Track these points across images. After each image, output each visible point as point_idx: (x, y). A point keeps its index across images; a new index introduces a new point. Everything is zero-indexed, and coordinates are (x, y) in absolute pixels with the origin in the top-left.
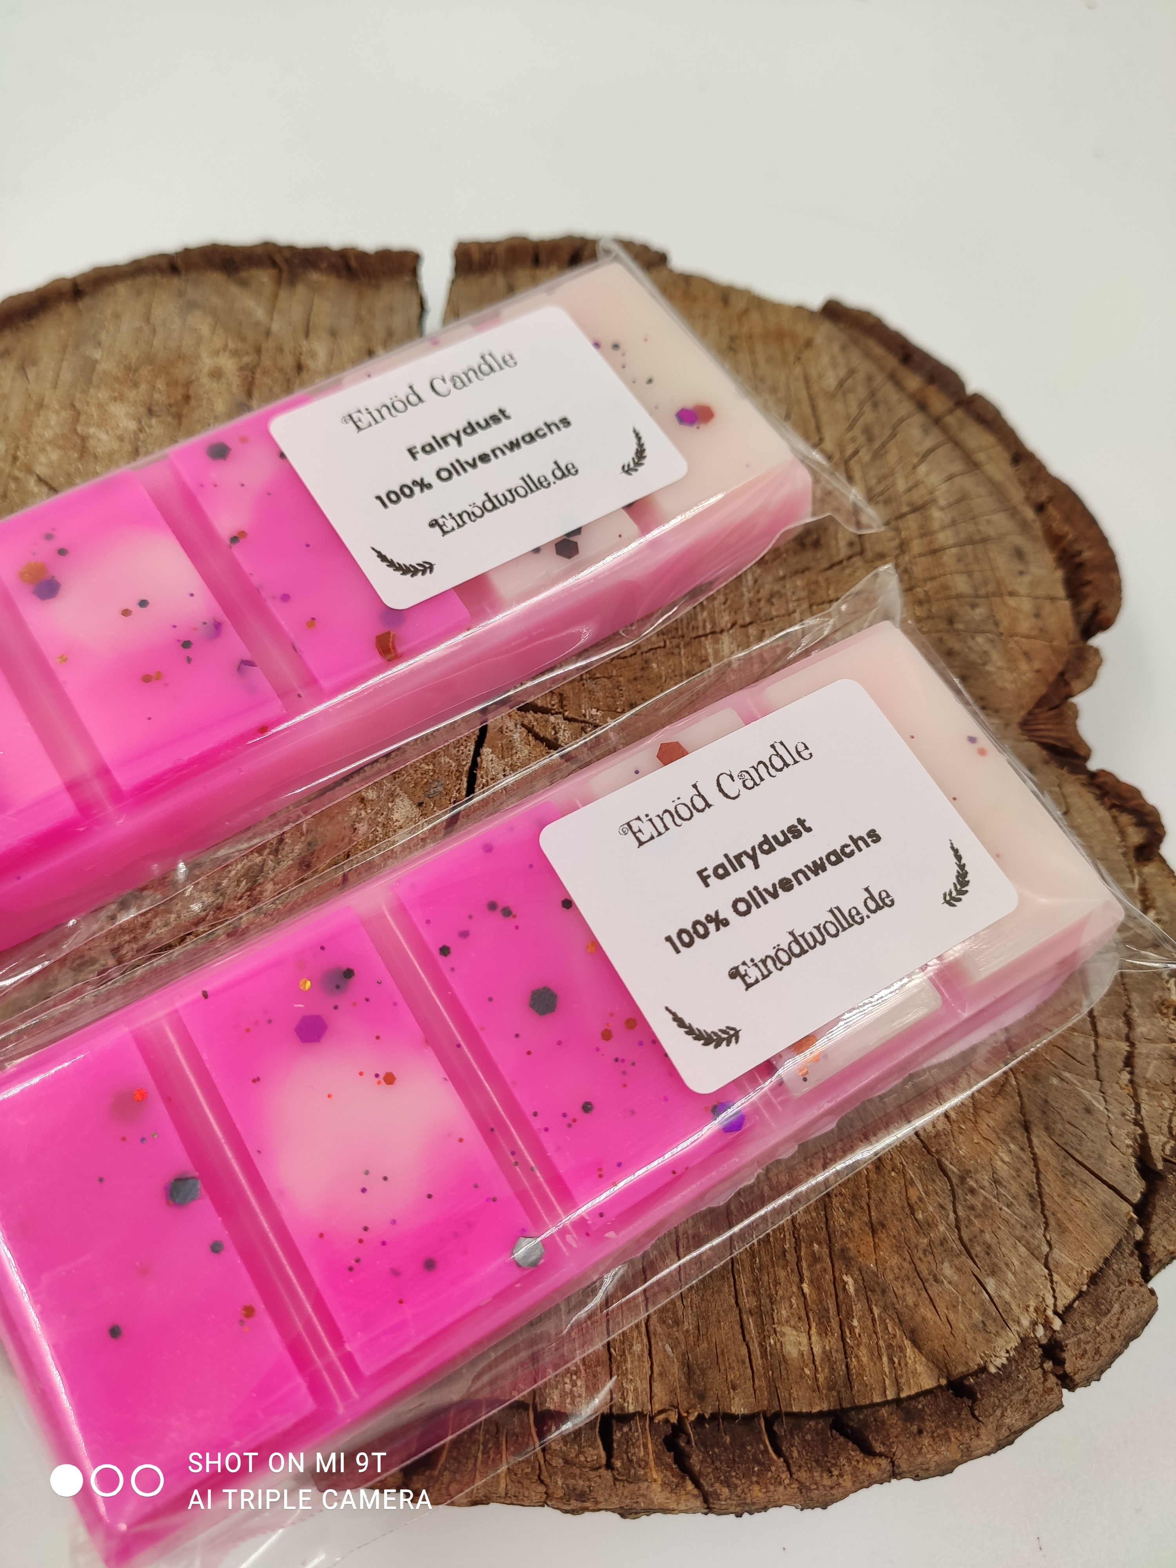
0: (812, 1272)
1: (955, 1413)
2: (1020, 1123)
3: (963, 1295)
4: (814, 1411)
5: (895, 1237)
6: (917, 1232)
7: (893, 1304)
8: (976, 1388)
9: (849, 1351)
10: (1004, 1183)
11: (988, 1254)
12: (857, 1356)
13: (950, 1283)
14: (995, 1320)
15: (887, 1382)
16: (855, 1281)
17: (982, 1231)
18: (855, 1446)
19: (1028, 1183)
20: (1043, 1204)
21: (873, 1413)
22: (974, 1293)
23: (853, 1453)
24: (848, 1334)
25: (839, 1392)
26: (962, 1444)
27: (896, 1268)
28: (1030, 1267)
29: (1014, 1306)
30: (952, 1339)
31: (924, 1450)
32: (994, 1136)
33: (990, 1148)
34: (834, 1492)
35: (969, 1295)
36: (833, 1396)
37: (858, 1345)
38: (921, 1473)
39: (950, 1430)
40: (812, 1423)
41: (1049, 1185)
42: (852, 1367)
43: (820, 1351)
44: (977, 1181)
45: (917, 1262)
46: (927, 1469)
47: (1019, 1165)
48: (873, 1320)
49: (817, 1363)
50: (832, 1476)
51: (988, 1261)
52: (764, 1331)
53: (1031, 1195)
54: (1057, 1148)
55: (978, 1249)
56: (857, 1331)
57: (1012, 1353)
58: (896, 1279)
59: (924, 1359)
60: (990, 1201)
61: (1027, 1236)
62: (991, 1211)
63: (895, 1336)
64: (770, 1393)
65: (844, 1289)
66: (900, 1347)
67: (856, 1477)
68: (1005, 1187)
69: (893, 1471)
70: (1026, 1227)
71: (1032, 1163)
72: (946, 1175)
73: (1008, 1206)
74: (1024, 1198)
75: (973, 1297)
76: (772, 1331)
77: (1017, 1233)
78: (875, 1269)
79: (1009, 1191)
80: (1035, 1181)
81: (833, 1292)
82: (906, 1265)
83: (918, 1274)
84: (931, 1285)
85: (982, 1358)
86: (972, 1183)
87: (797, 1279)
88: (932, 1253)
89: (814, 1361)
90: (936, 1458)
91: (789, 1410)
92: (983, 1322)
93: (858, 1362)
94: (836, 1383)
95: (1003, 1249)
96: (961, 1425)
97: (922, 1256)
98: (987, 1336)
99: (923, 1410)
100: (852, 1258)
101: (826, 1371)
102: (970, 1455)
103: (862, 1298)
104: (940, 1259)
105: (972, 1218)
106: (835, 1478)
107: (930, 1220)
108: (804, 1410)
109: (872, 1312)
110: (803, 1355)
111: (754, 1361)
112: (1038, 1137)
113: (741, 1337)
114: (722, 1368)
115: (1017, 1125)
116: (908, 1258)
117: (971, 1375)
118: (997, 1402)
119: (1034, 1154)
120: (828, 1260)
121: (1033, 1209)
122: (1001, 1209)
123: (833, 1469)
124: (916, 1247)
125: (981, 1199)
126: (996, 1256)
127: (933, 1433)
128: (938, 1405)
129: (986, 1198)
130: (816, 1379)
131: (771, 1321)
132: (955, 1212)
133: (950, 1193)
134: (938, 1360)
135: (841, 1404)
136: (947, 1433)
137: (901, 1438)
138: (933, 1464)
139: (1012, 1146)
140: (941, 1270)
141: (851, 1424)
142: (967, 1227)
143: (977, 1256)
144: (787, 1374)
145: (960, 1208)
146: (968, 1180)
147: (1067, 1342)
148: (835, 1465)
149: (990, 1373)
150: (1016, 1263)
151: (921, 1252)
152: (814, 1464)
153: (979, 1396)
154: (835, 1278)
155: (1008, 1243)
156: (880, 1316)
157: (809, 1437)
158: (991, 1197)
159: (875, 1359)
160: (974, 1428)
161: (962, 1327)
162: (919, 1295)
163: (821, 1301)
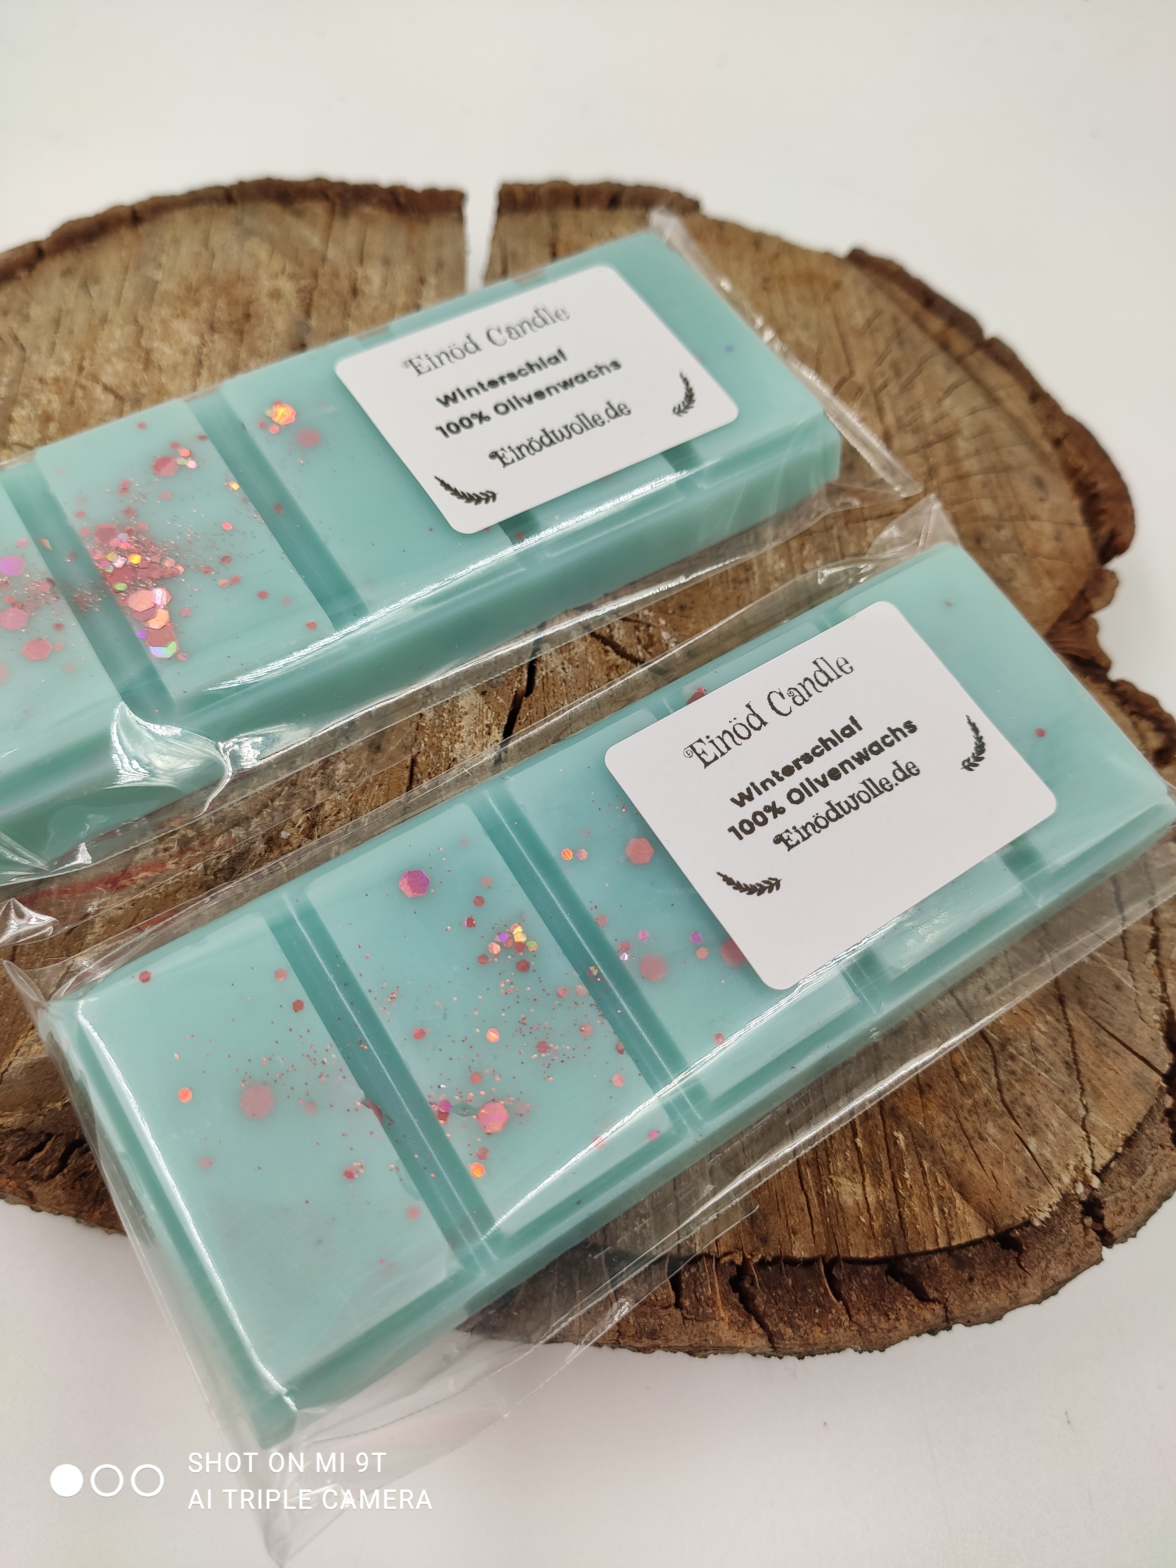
0: (865, 1128)
1: (1003, 1262)
2: (1055, 996)
3: (1007, 1153)
4: (870, 1257)
5: (941, 1097)
6: (962, 1094)
7: (941, 1159)
8: (1022, 1240)
9: (901, 1200)
10: (1042, 1051)
11: (1029, 1115)
12: (909, 1207)
13: (994, 1141)
14: (1037, 1176)
15: (939, 1230)
16: (905, 1136)
17: (1023, 1094)
18: (910, 1292)
19: (1064, 1052)
20: (1079, 1071)
21: (927, 1260)
22: (1017, 1151)
23: (908, 1298)
24: (900, 1185)
25: (893, 1240)
26: (1011, 1292)
27: (943, 1126)
28: (1068, 1128)
29: (1055, 1164)
30: (998, 1193)
31: (975, 1297)
32: (1031, 1007)
33: (1027, 1019)
34: (891, 1334)
35: (1012, 1152)
36: (888, 1243)
37: (910, 1197)
38: (972, 1319)
39: (999, 1278)
40: (869, 1268)
41: (1083, 1054)
42: (904, 1216)
43: (874, 1201)
44: (1016, 1048)
45: (963, 1121)
46: (978, 1315)
47: (1055, 1035)
48: (924, 1173)
49: (872, 1212)
50: (889, 1319)
51: (1029, 1121)
52: (821, 1181)
53: (1067, 1063)
54: (1091, 1021)
55: (1019, 1110)
56: (908, 1182)
57: (1055, 1208)
58: (944, 1136)
59: (972, 1211)
60: (1029, 1067)
61: (1065, 1099)
62: (1030, 1076)
63: (944, 1188)
64: (828, 1239)
65: (896, 1144)
66: (949, 1198)
67: (912, 1321)
68: (1043, 1054)
69: (946, 1316)
70: (1063, 1091)
71: (1067, 1033)
72: (988, 1042)
73: (1046, 1072)
74: (1061, 1065)
75: (1016, 1155)
76: (829, 1181)
77: (1055, 1097)
78: (923, 1125)
79: (1047, 1058)
80: (1070, 1049)
81: (885, 1146)
82: (952, 1123)
83: (964, 1132)
84: (977, 1143)
85: (1026, 1211)
86: (1012, 1050)
87: (851, 1134)
88: (977, 1113)
89: (868, 1210)
90: (987, 1304)
91: (846, 1255)
92: (1026, 1178)
93: (911, 1212)
94: (890, 1231)
95: (1043, 1111)
96: (1008, 1274)
97: (967, 1116)
98: (1030, 1191)
99: (972, 1259)
100: (902, 1116)
101: (881, 1219)
102: (1018, 1303)
103: (912, 1152)
104: (984, 1118)
105: (1013, 1082)
106: (892, 1322)
107: (974, 1083)
108: (861, 1256)
109: (922, 1165)
110: (858, 1204)
111: (812, 1209)
112: (1072, 1010)
113: (799, 1186)
114: (783, 1214)
115: (1052, 998)
116: (954, 1117)
117: (1017, 1228)
118: (1041, 1253)
119: (1069, 1025)
120: (879, 1117)
121: (1069, 1076)
122: (1039, 1075)
123: (890, 1313)
124: (962, 1107)
125: (1021, 1065)
126: (1037, 1117)
127: (983, 1280)
128: (987, 1255)
129: (1025, 1064)
130: (872, 1227)
131: (826, 1172)
132: (997, 1076)
133: (991, 1059)
134: (985, 1212)
135: (895, 1251)
136: (996, 1281)
137: (953, 1285)
138: (984, 1310)
139: (1049, 1018)
140: (986, 1129)
141: (906, 1270)
142: (1008, 1090)
143: (1018, 1117)
144: (844, 1221)
145: (1001, 1073)
146: (1008, 1047)
147: (1106, 1199)
148: (891, 1309)
149: (1034, 1227)
150: (1056, 1124)
151: (965, 1111)
152: (872, 1308)
153: (1025, 1248)
154: (886, 1134)
155: (1048, 1106)
156: (929, 1169)
157: (866, 1282)
158: (1030, 1063)
159: (926, 1209)
160: (1021, 1277)
161: (1007, 1182)
162: (966, 1151)
163: (874, 1155)
